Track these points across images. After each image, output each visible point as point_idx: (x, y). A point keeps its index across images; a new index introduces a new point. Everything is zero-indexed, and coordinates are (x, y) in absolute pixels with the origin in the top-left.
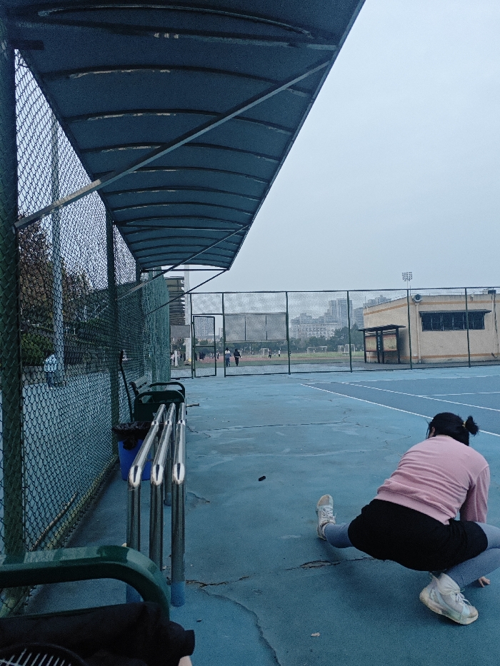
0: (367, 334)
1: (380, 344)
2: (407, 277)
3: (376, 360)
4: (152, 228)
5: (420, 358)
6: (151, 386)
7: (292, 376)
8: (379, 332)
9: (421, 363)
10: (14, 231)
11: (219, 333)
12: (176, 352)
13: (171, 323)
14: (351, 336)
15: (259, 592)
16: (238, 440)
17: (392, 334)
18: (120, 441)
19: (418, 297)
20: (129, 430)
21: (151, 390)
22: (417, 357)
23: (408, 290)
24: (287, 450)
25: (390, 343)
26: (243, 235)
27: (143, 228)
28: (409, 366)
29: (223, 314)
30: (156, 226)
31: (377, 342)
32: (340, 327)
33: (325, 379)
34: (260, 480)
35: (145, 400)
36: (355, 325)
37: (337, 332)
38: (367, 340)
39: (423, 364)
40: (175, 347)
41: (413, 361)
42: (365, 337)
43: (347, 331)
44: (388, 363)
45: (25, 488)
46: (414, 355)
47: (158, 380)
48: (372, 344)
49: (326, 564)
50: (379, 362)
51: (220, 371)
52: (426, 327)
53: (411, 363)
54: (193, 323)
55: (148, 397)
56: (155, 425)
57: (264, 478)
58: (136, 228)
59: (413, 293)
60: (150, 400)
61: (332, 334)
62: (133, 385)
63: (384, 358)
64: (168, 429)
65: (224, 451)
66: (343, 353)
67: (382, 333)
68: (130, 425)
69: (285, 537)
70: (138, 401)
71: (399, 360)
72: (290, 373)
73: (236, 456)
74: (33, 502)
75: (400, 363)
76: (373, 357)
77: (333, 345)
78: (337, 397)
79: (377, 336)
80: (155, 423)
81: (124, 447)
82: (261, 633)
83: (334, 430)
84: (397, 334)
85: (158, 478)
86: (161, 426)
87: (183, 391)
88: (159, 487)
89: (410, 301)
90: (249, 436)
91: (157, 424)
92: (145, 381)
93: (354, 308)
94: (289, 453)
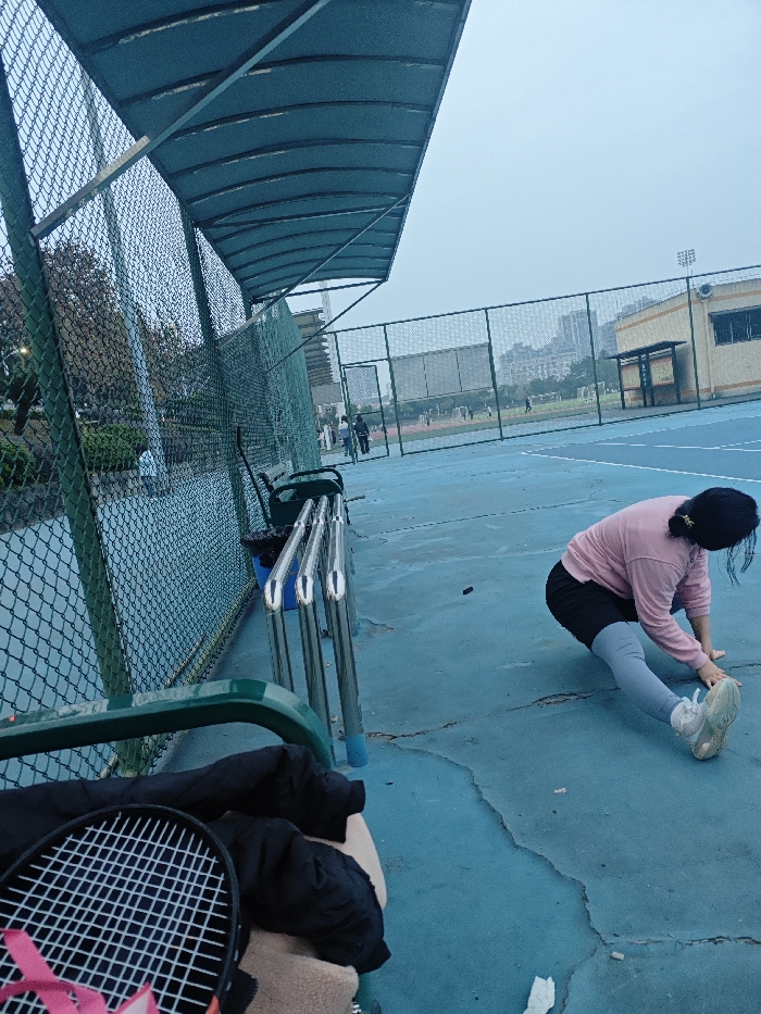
0: (624, 362)
1: (646, 375)
2: (687, 258)
3: (641, 402)
4: (261, 223)
5: (713, 390)
6: (292, 477)
7: (505, 442)
8: (643, 357)
9: (716, 398)
10: (32, 243)
11: (386, 391)
12: (325, 427)
13: (312, 384)
14: (597, 370)
15: (473, 741)
16: (427, 542)
17: (665, 357)
18: (254, 556)
19: (706, 289)
20: (264, 540)
21: (293, 481)
22: (709, 390)
23: (688, 278)
24: (504, 548)
25: (662, 373)
26: (402, 215)
27: (244, 227)
28: (695, 405)
29: (388, 359)
30: (267, 220)
31: (641, 373)
32: (578, 358)
33: (560, 441)
34: (465, 592)
35: (284, 496)
36: (603, 352)
37: (575, 368)
38: (623, 372)
39: (719, 399)
40: (324, 421)
41: (703, 396)
42: (620, 368)
43: (590, 362)
44: (660, 405)
45: (121, 624)
46: (703, 386)
47: (302, 469)
48: (632, 378)
49: (572, 698)
50: (645, 406)
51: (395, 448)
52: (722, 337)
53: (699, 401)
54: (344, 380)
55: (290, 492)
56: (300, 527)
57: (471, 589)
58: (233, 229)
59: (697, 283)
60: (293, 497)
61: (566, 371)
62: (263, 476)
63: (652, 397)
64: (318, 530)
65: (410, 558)
66: (585, 399)
67: (648, 356)
68: (265, 532)
69: (508, 666)
70: (274, 500)
71: (678, 397)
72: (502, 439)
73: (427, 564)
74: (135, 643)
75: (679, 403)
76: (635, 399)
77: (568, 388)
78: (578, 465)
79: (640, 363)
80: (299, 524)
81: (261, 565)
82: (480, 793)
83: (576, 512)
84: (674, 355)
85: (306, 596)
86: (308, 529)
87: (340, 480)
88: (310, 608)
89: (693, 297)
90: (443, 535)
91: (303, 525)
92: (281, 471)
93: (600, 324)
94: (508, 551)
